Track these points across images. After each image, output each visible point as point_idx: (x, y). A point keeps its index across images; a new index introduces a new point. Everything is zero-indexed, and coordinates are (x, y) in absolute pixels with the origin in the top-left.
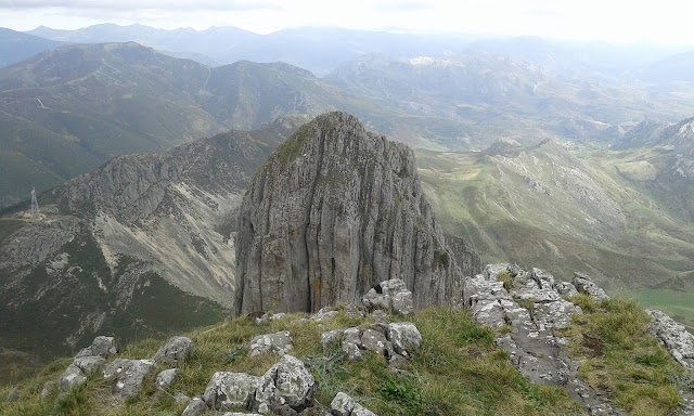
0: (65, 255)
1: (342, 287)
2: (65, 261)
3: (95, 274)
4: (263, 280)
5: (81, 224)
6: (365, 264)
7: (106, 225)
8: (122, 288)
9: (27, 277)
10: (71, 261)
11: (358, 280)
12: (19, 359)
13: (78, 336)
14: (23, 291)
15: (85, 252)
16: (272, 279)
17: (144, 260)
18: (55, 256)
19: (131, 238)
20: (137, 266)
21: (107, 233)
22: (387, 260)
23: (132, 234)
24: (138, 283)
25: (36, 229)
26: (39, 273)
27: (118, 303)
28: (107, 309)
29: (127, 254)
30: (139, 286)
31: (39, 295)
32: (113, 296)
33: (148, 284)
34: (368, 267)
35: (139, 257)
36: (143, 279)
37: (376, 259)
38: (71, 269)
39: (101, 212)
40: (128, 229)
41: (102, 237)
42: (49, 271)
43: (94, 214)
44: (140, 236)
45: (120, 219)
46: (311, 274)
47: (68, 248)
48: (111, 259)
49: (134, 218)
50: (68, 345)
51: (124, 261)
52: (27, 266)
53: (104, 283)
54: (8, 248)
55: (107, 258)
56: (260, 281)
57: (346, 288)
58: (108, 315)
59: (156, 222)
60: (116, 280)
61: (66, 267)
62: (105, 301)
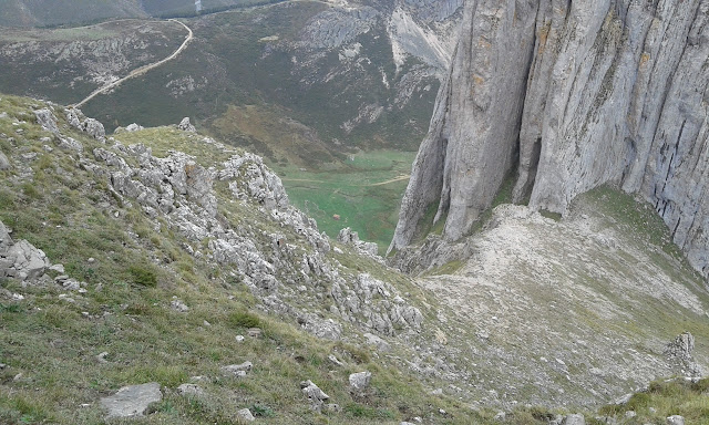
0: (358, 45)
1: (573, 37)
2: (356, 51)
3: (381, 69)
4: (477, 13)
5: (378, 17)
6: (614, 18)
7: (402, 21)
8: (403, 87)
9: (321, 59)
10: (363, 52)
11: (599, 36)
12: (302, 132)
13: (355, 123)
14: (315, 71)
15: (376, 46)
16: (488, 13)
17: (430, 63)
18: (348, 44)
19: (422, 39)
20: (421, 69)
21: (401, 30)
22: (648, 17)
23: (424, 36)
24: (419, 85)
25: (337, 14)
26: (332, 57)
27: (396, 100)
28: (386, 105)
29: (414, 54)
30: (419, 89)
31: (329, 77)
32: (393, 93)
33: (427, 88)
34: (617, 23)
35: (426, 59)
36: (424, 83)
37: (631, 12)
38: (361, 60)
39: (399, 8)
40: (421, 30)
41: (395, 33)
42: (341, 57)
43: (392, 8)
44: (431, 39)
45: (416, 17)
46: (540, 19)
47: (362, 38)
48: (398, 57)
49: (429, 19)
50: (344, 130)
51: (411, 61)
52: (323, 49)
53: (388, 79)
54: (310, 28)
55: (395, 55)
56: (473, 14)
57: (578, 39)
58: (385, 110)
59: (450, 28)
60: (400, 78)
61: (357, 57)
62: (385, 97)
